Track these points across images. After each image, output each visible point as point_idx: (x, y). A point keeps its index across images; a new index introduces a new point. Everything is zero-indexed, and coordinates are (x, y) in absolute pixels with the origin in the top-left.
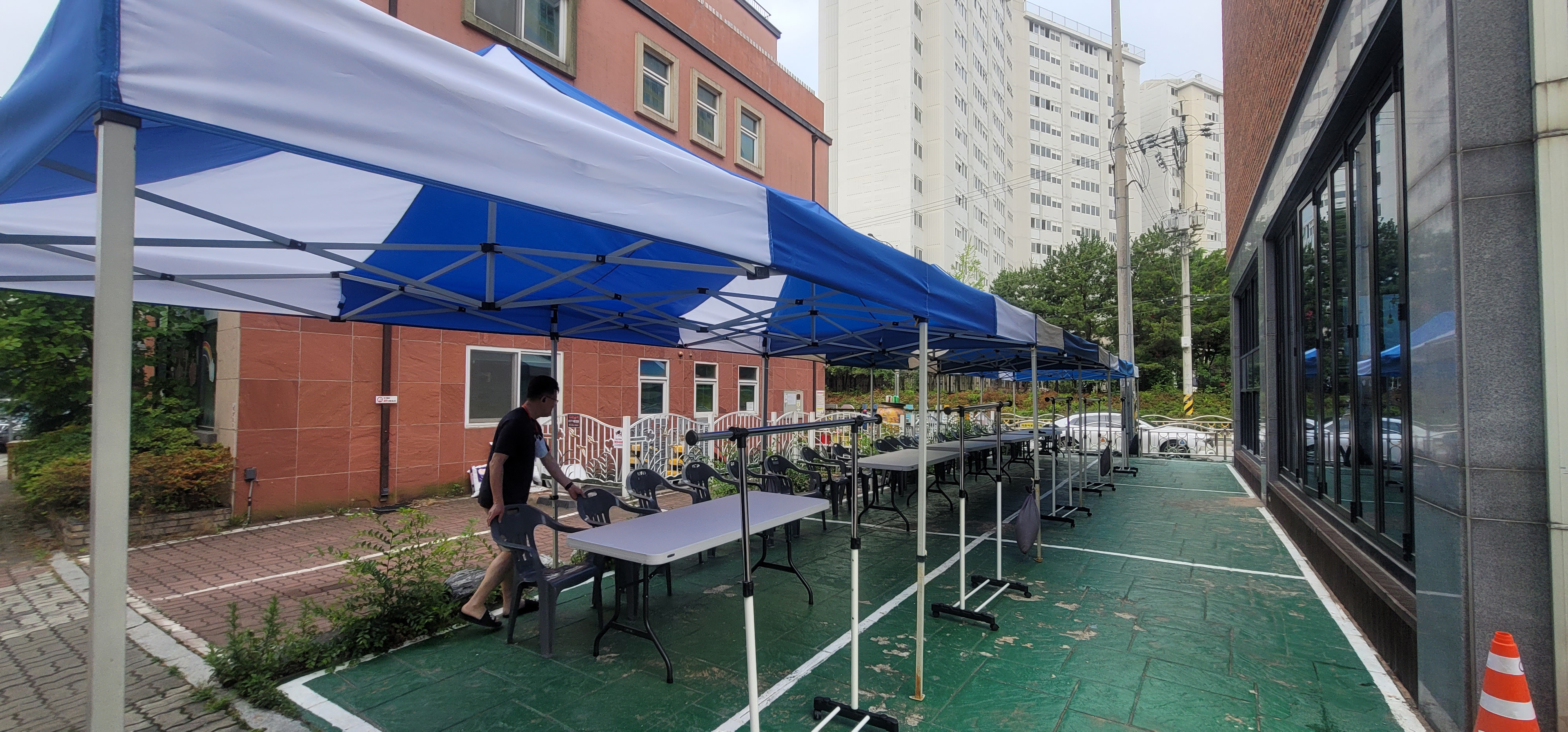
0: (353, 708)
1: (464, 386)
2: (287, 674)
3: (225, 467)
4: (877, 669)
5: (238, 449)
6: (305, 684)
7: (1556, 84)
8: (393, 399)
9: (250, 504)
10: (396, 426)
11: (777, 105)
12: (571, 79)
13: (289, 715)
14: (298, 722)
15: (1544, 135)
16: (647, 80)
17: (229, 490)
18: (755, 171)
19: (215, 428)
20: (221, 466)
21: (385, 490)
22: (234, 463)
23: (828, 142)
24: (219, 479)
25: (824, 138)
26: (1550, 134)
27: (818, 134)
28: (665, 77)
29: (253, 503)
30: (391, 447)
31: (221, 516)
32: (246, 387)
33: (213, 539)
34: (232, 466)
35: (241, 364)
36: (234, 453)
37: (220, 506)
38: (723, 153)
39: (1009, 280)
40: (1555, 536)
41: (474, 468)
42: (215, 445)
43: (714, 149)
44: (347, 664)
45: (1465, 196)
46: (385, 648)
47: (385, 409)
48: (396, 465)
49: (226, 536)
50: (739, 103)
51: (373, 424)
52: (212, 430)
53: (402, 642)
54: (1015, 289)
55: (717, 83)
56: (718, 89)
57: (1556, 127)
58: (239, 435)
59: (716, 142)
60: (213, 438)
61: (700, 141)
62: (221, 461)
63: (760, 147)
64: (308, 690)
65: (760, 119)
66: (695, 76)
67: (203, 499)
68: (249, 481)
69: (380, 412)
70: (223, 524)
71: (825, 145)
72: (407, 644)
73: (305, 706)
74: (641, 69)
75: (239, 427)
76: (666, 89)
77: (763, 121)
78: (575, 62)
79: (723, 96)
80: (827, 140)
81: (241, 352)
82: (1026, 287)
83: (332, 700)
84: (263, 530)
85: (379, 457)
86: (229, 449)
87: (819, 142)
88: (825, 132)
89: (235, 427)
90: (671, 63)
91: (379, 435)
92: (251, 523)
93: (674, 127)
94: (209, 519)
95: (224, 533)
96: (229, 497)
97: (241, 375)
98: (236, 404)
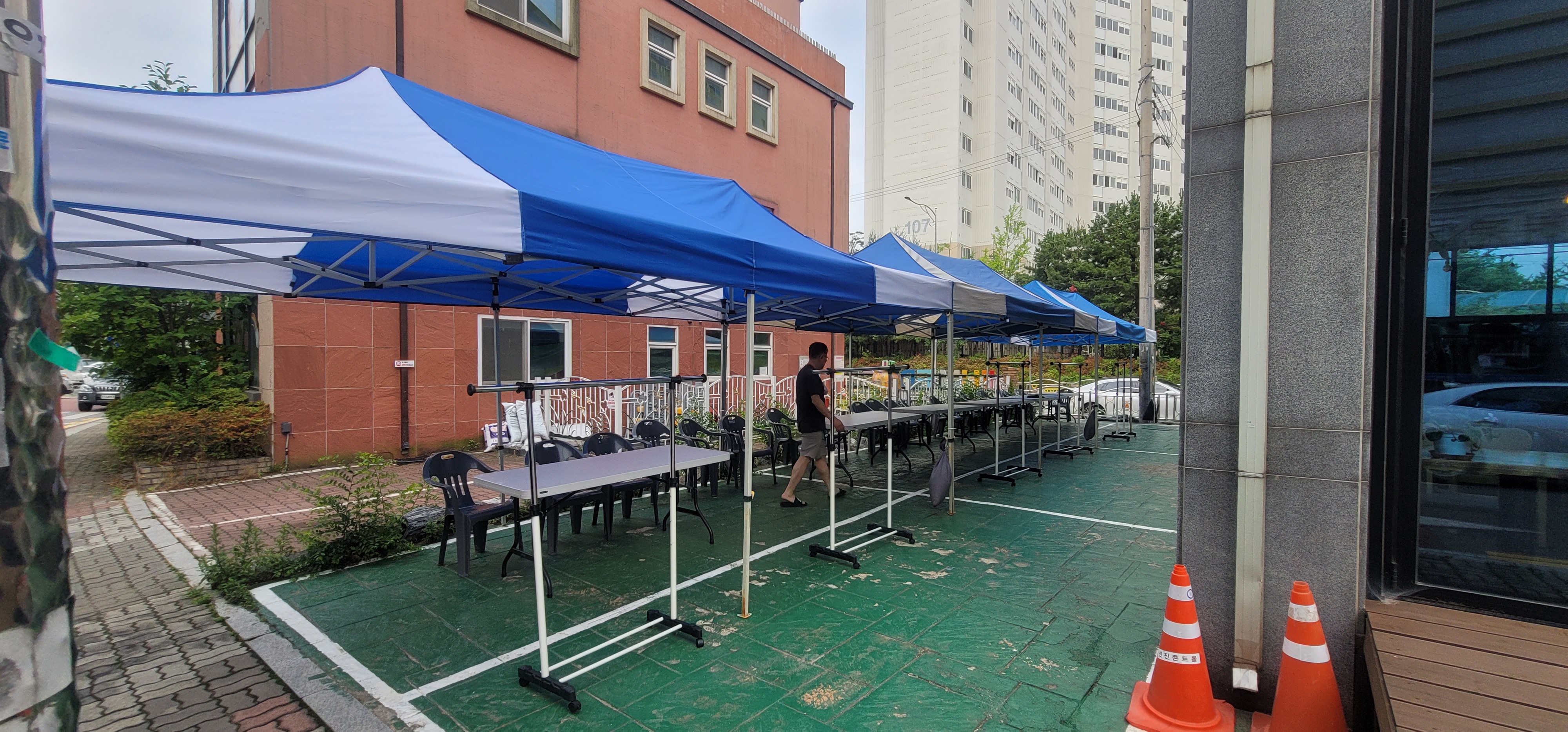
0: (298, 605)
1: (476, 352)
2: (262, 581)
3: (264, 422)
4: (727, 594)
5: (275, 406)
6: (271, 589)
7: (1261, 67)
8: (411, 363)
9: (287, 453)
10: (414, 387)
11: (792, 72)
12: (575, 59)
13: (248, 609)
14: (254, 614)
15: (1249, 116)
16: (653, 55)
17: (270, 441)
18: (768, 139)
19: (260, 388)
20: (261, 420)
21: (406, 444)
22: (272, 418)
23: (849, 106)
24: (259, 432)
25: (844, 102)
26: (1254, 115)
27: (837, 98)
28: (672, 51)
29: (290, 453)
30: (410, 406)
31: (263, 463)
32: (279, 352)
33: (255, 482)
34: (271, 421)
35: (275, 332)
36: (272, 410)
37: (264, 454)
38: (733, 123)
39: (1055, 241)
40: (1241, 481)
41: (487, 426)
42: (258, 403)
43: (723, 120)
44: (308, 576)
45: (1192, 174)
46: (342, 564)
47: (404, 373)
48: (415, 421)
49: (266, 480)
50: (750, 72)
51: (394, 385)
52: (257, 390)
53: (358, 561)
54: (1062, 250)
55: (726, 54)
56: (728, 59)
57: (1260, 108)
58: (275, 393)
59: (726, 112)
60: (258, 397)
61: (708, 113)
62: (262, 416)
63: (773, 115)
64: (272, 593)
65: (773, 87)
66: (702, 48)
67: (248, 449)
68: (285, 434)
69: (399, 375)
70: (265, 470)
71: (845, 109)
72: (362, 563)
73: (263, 604)
74: (646, 45)
75: (275, 388)
76: (673, 62)
77: (776, 89)
78: (578, 42)
79: (734, 66)
80: (847, 104)
81: (274, 321)
82: (1074, 248)
83: (284, 600)
84: (297, 476)
85: (400, 415)
86: (268, 406)
87: (838, 106)
88: (846, 97)
89: (272, 388)
90: (678, 37)
91: (399, 395)
92: (289, 470)
93: (681, 99)
94: (253, 465)
95: (265, 478)
96: (270, 447)
97: (275, 342)
98: (272, 367)
